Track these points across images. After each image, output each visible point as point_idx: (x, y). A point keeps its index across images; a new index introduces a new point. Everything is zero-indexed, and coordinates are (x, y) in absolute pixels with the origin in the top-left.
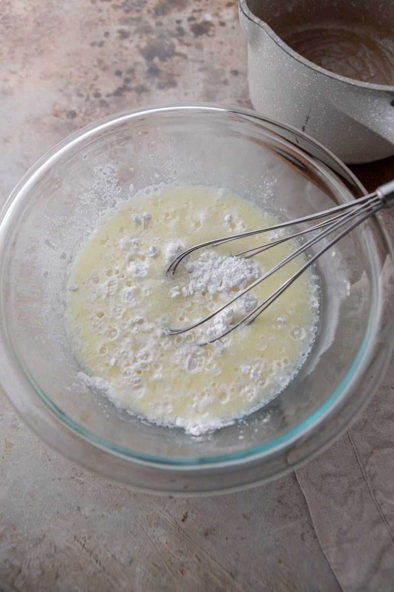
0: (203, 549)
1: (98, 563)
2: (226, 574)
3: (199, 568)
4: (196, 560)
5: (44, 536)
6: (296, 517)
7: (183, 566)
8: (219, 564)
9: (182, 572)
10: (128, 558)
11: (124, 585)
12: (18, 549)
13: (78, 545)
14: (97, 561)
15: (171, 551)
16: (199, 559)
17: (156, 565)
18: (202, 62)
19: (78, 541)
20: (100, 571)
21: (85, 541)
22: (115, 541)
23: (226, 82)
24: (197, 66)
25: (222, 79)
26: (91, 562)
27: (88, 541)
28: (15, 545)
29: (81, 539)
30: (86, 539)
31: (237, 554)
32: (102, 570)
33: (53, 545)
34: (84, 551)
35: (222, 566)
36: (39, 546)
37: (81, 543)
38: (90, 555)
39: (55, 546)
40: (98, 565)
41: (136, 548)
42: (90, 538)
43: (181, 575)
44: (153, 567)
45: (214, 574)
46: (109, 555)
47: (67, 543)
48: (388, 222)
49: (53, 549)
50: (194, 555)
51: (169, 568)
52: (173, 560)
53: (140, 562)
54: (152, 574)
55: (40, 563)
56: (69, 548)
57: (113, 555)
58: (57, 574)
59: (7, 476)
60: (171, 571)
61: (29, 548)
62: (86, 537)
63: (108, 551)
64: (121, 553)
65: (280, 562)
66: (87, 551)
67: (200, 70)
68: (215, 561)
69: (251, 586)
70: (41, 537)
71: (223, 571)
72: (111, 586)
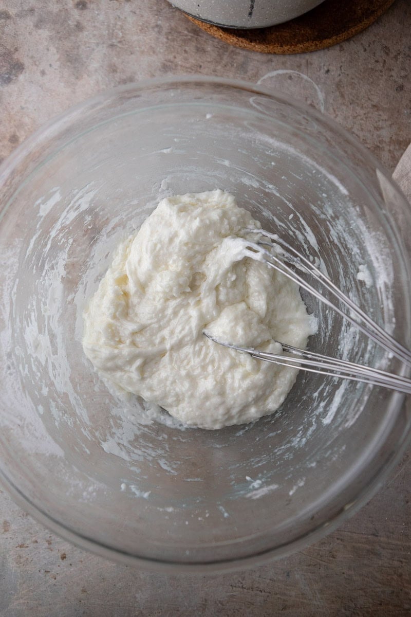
0: (340, 531)
1: (263, 592)
2: (369, 537)
3: (345, 546)
4: (339, 541)
5: (206, 600)
6: (404, 460)
7: (331, 552)
8: (358, 534)
9: (333, 557)
10: (284, 573)
11: (293, 593)
13: (238, 589)
14: (261, 591)
15: (315, 548)
16: (342, 540)
17: (310, 565)
18: (32, 10)
19: (235, 587)
20: (268, 596)
21: (241, 583)
22: (266, 568)
23: (79, 27)
24: (30, 22)
25: (72, 23)
26: (256, 595)
27: (244, 582)
29: (237, 584)
30: (241, 581)
31: (370, 517)
32: (269, 594)
33: (218, 602)
34: (245, 591)
35: (363, 534)
36: (206, 610)
37: (239, 587)
38: (252, 590)
39: (220, 601)
40: (263, 593)
41: (286, 563)
42: (243, 579)
43: (334, 559)
44: (308, 568)
45: (360, 543)
46: (268, 581)
47: (228, 594)
48: (356, 115)
49: (220, 605)
50: (336, 539)
51: (321, 560)
52: (320, 553)
53: (296, 570)
54: (310, 573)
56: (233, 596)
57: (270, 580)
59: (141, 577)
60: (324, 561)
62: (240, 580)
63: (265, 579)
64: (276, 574)
65: (407, 502)
66: (248, 589)
67: (37, 26)
68: (355, 533)
69: (393, 533)
70: (204, 603)
71: (365, 536)
72: (284, 600)
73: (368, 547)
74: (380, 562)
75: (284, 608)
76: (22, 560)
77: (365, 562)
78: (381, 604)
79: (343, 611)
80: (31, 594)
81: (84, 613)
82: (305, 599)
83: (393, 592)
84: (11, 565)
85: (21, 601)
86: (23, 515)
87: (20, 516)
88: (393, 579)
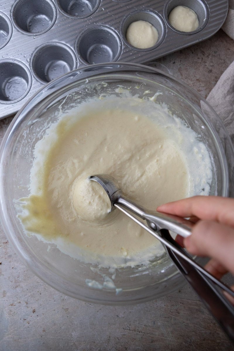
0: (182, 298)
1: (141, 332)
2: (197, 302)
3: (184, 307)
4: (181, 304)
5: (110, 337)
7: (177, 310)
8: (191, 300)
9: (178, 313)
10: (152, 322)
11: (157, 334)
12: (102, 349)
13: (127, 331)
14: (139, 332)
15: (169, 308)
16: (182, 303)
17: (166, 317)
19: (126, 329)
20: (143, 335)
21: (129, 327)
22: (142, 319)
26: (137, 334)
27: (130, 327)
28: (99, 349)
29: (127, 328)
30: (129, 326)
32: (144, 334)
33: (116, 338)
34: (131, 331)
35: (194, 300)
36: (110, 342)
37: (128, 329)
38: (135, 331)
39: (117, 338)
40: (141, 333)
41: (153, 316)
42: (130, 325)
43: (178, 314)
44: (165, 319)
45: (192, 305)
46: (143, 326)
47: (122, 333)
49: (117, 340)
50: (180, 303)
51: (172, 315)
52: (171, 311)
53: (158, 320)
54: (166, 322)
55: (115, 348)
56: (124, 335)
57: (145, 325)
58: (125, 348)
59: (75, 323)
60: (174, 315)
61: (106, 346)
62: (128, 325)
63: (142, 325)
64: (148, 322)
66: (133, 331)
68: (190, 300)
70: (109, 338)
71: (195, 302)
72: (152, 338)
73: (197, 307)
74: (204, 316)
75: (152, 342)
76: (12, 313)
77: (196, 316)
78: (204, 340)
79: (184, 343)
80: (15, 332)
81: (43, 343)
82: (163, 336)
83: (210, 333)
84: (6, 316)
85: (10, 336)
86: (14, 288)
87: (12, 288)
88: (211, 326)
